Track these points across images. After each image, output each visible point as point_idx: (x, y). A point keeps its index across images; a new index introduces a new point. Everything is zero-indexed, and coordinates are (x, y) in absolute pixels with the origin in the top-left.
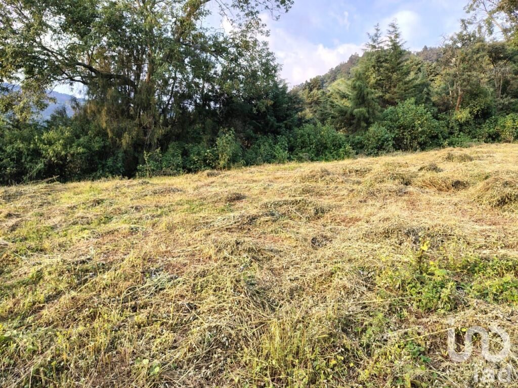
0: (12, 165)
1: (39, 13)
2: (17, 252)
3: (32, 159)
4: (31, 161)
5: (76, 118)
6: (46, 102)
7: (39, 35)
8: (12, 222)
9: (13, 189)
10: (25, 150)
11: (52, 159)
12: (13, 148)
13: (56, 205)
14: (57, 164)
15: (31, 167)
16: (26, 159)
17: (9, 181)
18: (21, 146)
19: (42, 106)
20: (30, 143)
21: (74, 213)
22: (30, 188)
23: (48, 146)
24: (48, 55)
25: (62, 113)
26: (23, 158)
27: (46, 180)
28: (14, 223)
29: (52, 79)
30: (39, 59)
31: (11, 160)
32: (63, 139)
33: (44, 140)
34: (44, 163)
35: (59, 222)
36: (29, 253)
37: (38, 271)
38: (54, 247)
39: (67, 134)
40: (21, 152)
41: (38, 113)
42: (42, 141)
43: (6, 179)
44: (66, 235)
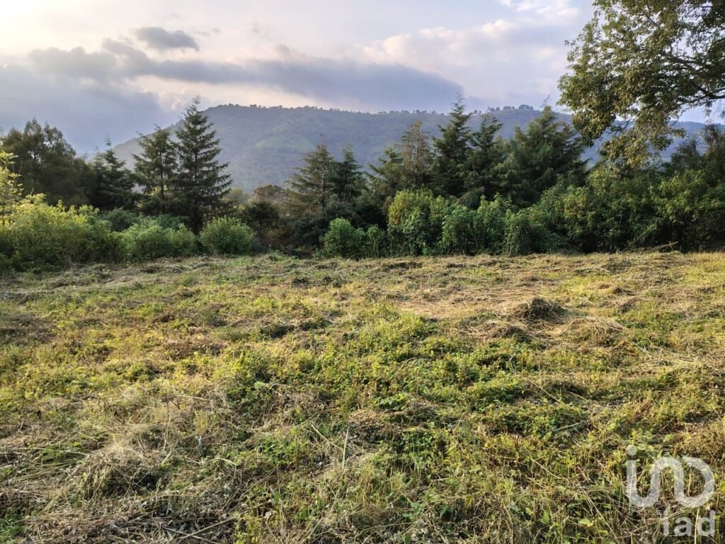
0: (616, 226)
1: (673, 10)
2: (635, 341)
3: (642, 218)
4: (640, 221)
5: (711, 156)
6: (669, 137)
7: (669, 43)
8: (623, 300)
9: (619, 257)
10: (634, 207)
11: (671, 218)
12: (619, 204)
13: (681, 285)
14: (676, 226)
15: (639, 229)
16: (634, 218)
17: (611, 247)
18: (630, 200)
19: (662, 143)
20: (641, 197)
21: (709, 298)
22: (641, 258)
23: (666, 199)
24: (679, 69)
25: (689, 150)
26: (631, 216)
27: (658, 247)
28: (626, 302)
29: (679, 103)
30: (666, 77)
31: (615, 220)
32: (690, 188)
33: (661, 191)
34: (658, 223)
35: (689, 309)
36: (652, 345)
37: (669, 374)
38: (687, 344)
39: (697, 181)
40: (629, 209)
41: (657, 154)
42: (658, 192)
43: (607, 244)
44: (700, 330)
